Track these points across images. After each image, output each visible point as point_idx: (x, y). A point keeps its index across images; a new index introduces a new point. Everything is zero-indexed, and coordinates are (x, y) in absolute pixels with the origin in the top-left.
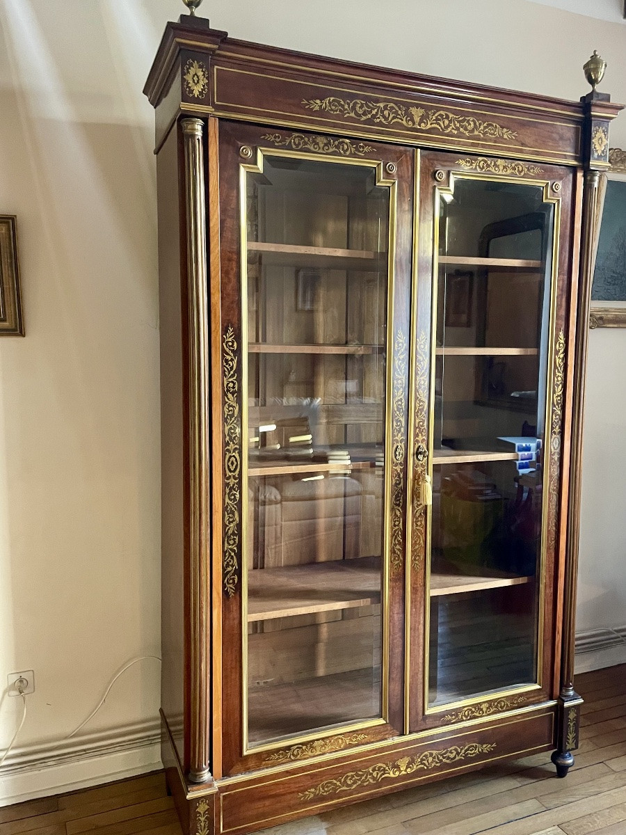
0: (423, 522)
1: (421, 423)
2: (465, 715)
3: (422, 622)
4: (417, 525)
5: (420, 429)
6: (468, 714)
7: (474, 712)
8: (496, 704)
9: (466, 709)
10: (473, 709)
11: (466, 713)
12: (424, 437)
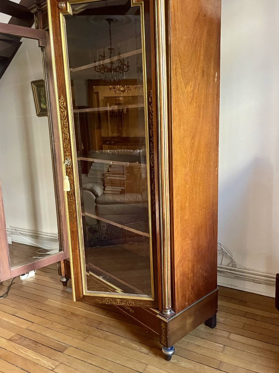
0: (74, 198)
1: (67, 146)
2: (107, 302)
3: (78, 248)
4: (70, 199)
5: (66, 149)
6: (109, 302)
7: (112, 302)
8: (125, 301)
9: (107, 299)
10: (111, 300)
11: (108, 301)
12: (69, 153)
